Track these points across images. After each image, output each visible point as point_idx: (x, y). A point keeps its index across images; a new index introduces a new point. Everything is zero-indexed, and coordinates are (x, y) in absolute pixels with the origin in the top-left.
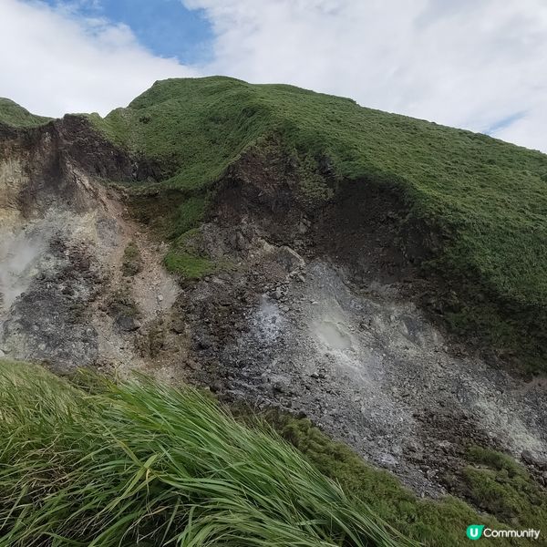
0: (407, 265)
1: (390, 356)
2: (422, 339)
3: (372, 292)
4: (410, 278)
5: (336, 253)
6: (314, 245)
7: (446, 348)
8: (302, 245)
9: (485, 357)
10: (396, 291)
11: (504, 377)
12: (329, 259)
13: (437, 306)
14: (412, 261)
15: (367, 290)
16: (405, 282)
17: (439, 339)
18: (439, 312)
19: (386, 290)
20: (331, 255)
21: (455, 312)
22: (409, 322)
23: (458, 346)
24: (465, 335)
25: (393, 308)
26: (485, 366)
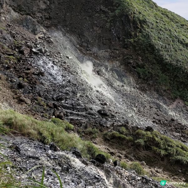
0: (116, 40)
1: (118, 91)
2: (126, 81)
3: (94, 54)
4: (118, 48)
5: (67, 26)
6: (50, 18)
7: (138, 86)
8: (41, 17)
9: (157, 91)
10: (107, 54)
11: (166, 100)
12: (63, 30)
13: (133, 64)
14: (119, 38)
15: (91, 52)
16: (115, 49)
17: (133, 82)
18: (134, 67)
19: (102, 53)
20: (63, 27)
21: (141, 68)
22: (117, 72)
23: (143, 85)
24: (147, 80)
25: (107, 64)
26: (157, 95)
